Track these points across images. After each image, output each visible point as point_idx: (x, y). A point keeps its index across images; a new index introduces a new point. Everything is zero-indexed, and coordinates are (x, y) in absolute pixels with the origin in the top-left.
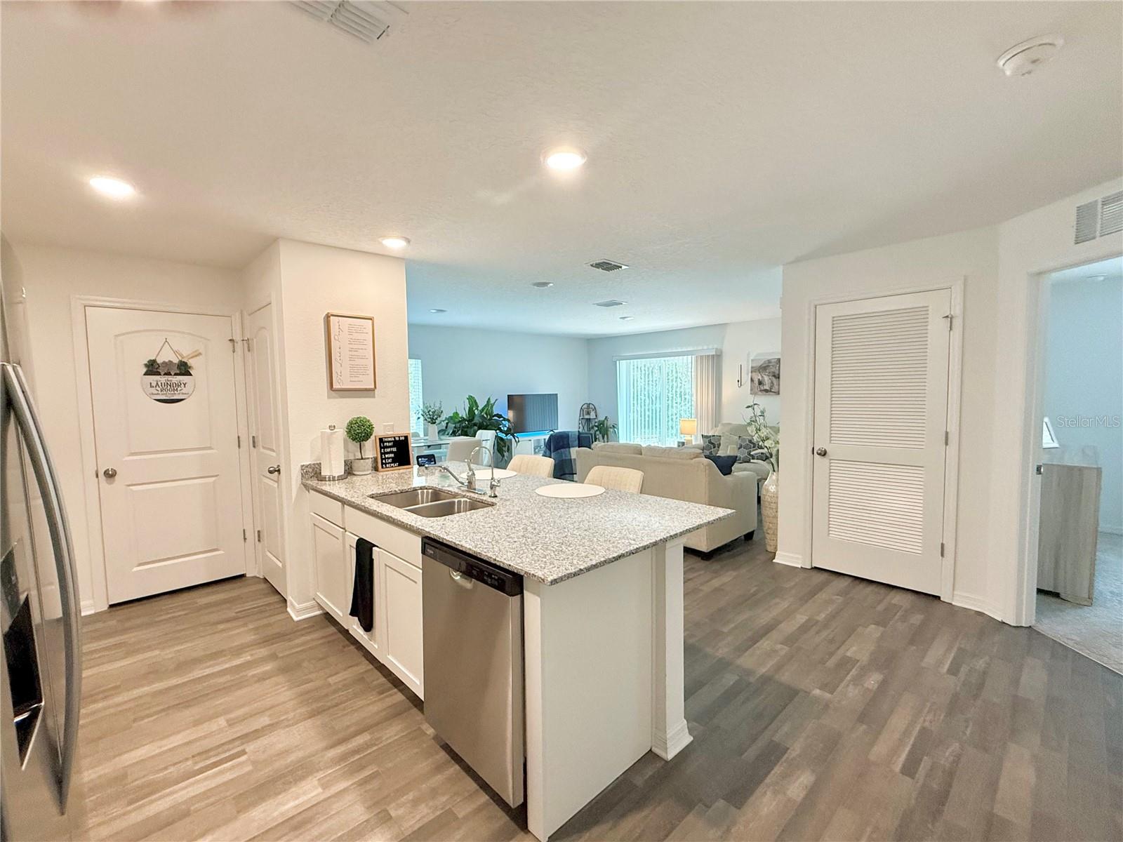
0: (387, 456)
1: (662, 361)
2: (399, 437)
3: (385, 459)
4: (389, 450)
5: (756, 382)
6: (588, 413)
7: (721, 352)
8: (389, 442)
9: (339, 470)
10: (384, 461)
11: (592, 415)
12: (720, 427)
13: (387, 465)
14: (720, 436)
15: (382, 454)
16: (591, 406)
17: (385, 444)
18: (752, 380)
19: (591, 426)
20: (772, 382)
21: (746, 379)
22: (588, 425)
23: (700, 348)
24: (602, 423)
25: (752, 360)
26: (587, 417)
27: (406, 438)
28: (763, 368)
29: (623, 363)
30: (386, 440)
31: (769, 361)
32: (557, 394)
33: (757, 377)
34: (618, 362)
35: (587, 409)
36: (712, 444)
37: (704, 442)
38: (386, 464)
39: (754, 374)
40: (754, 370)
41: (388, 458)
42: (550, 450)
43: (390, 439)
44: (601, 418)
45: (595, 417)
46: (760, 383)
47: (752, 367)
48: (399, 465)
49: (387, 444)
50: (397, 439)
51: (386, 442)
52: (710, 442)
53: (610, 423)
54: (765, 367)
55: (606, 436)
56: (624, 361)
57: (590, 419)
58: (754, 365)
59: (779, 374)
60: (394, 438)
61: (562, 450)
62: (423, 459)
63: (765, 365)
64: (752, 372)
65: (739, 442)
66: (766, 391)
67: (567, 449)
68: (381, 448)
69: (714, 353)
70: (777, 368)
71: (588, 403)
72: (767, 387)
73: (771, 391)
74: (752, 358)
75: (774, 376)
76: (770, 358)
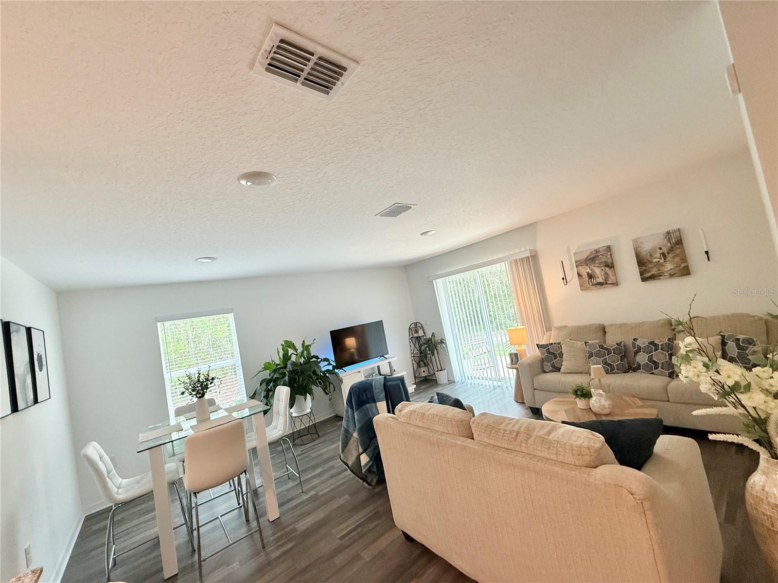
1: (476, 273)
5: (585, 276)
6: (417, 332)
7: (536, 251)
11: (421, 333)
12: (553, 332)
14: (559, 343)
16: (418, 325)
18: (579, 275)
19: (421, 343)
20: (606, 274)
21: (572, 275)
22: (419, 342)
23: (512, 252)
24: (429, 340)
25: (575, 254)
26: (416, 335)
28: (592, 259)
29: (439, 281)
31: (597, 251)
32: (382, 321)
33: (585, 270)
34: (434, 281)
35: (415, 327)
36: (553, 354)
37: (542, 353)
39: (580, 268)
40: (579, 264)
42: (352, 408)
44: (429, 336)
45: (423, 334)
46: (590, 276)
47: (576, 262)
52: (549, 352)
53: (438, 338)
54: (593, 258)
55: (435, 351)
56: (439, 280)
57: (419, 337)
58: (578, 259)
59: (612, 263)
61: (368, 406)
63: (592, 256)
64: (577, 267)
65: (587, 349)
66: (601, 284)
67: (373, 404)
69: (529, 255)
70: (609, 256)
71: (415, 322)
72: (600, 280)
73: (607, 284)
74: (574, 252)
75: (607, 266)
76: (596, 247)
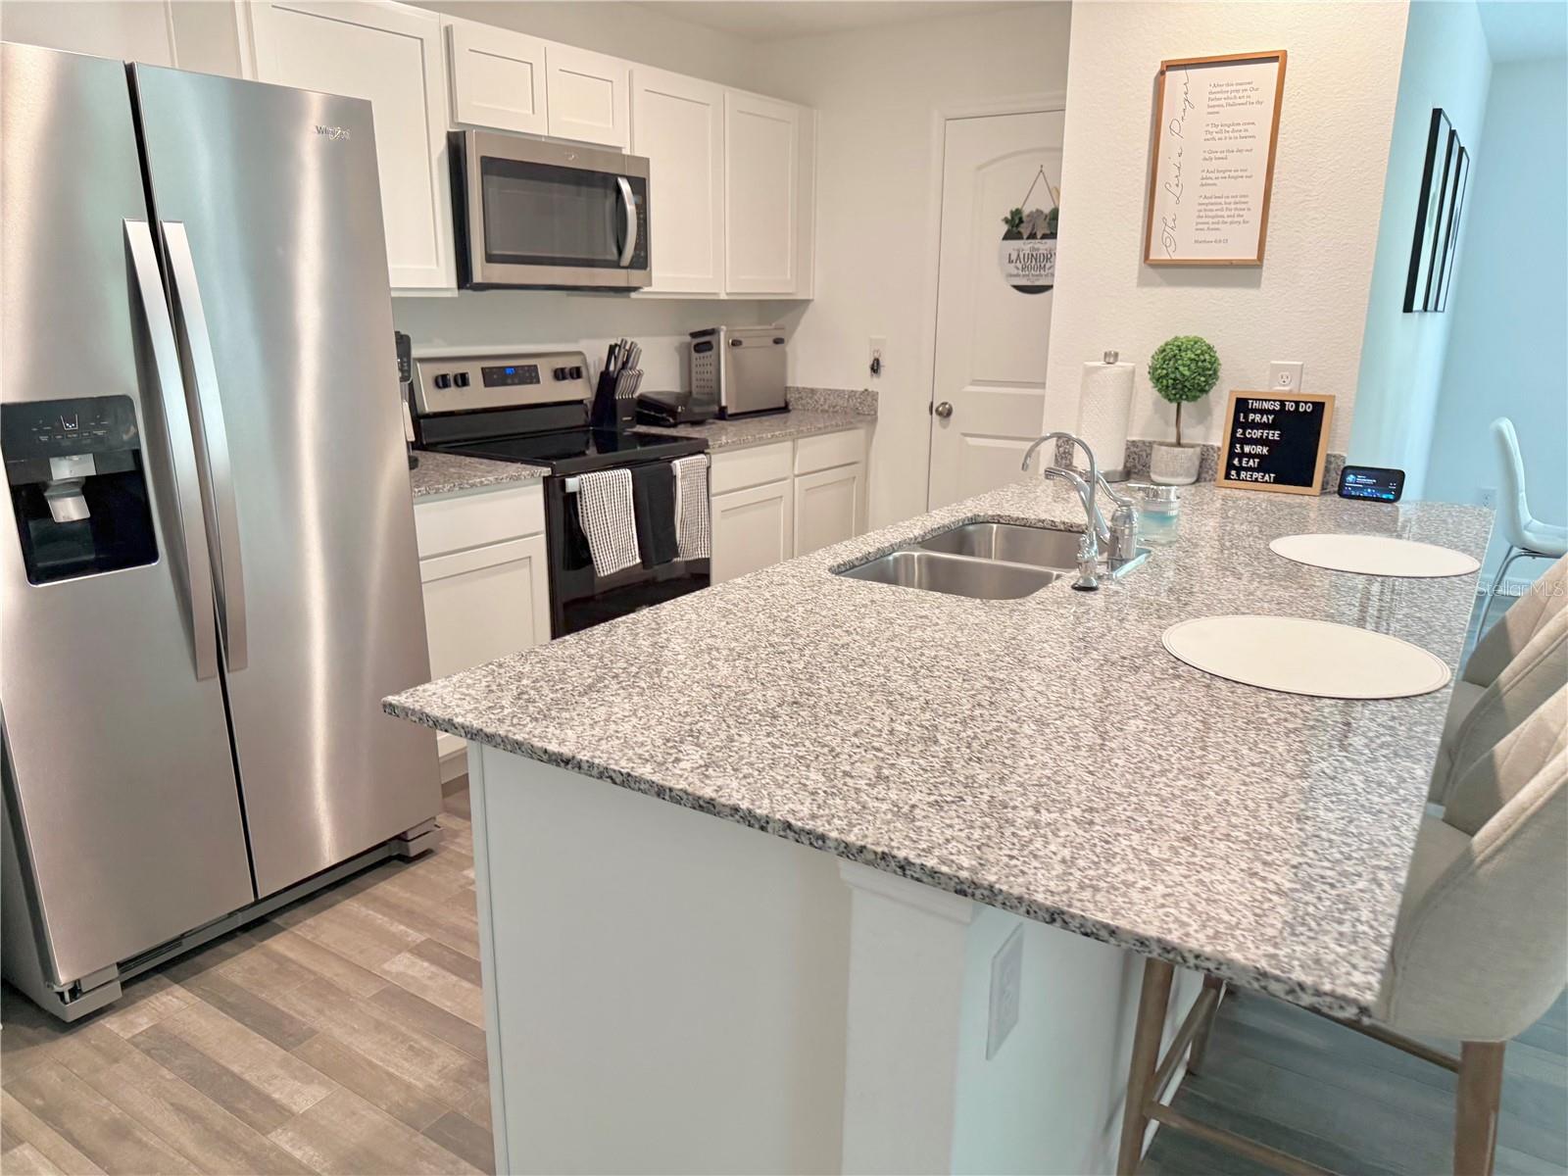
0: (1247, 449)
2: (1297, 403)
3: (1242, 455)
4: (1257, 434)
8: (1263, 412)
9: (1110, 459)
10: (1236, 462)
13: (1243, 474)
15: (1234, 440)
17: (1251, 416)
27: (1319, 407)
30: (1256, 405)
38: (1239, 470)
41: (1250, 456)
43: (1266, 405)
48: (1276, 481)
49: (1257, 418)
50: (1290, 407)
51: (1255, 411)
60: (1282, 403)
62: (1362, 479)
68: (1236, 424)
